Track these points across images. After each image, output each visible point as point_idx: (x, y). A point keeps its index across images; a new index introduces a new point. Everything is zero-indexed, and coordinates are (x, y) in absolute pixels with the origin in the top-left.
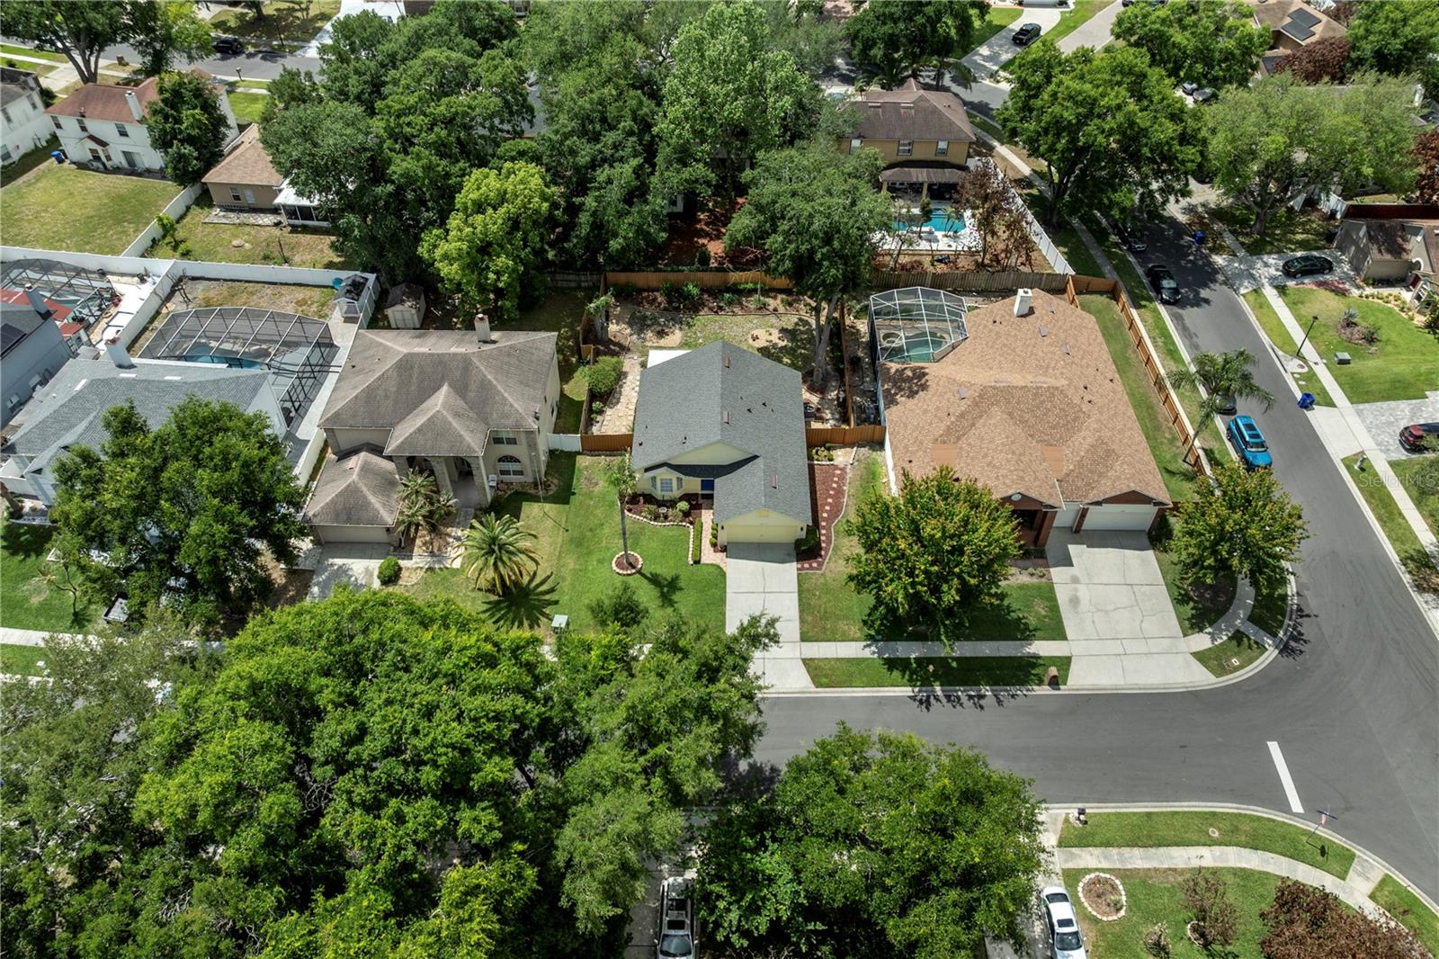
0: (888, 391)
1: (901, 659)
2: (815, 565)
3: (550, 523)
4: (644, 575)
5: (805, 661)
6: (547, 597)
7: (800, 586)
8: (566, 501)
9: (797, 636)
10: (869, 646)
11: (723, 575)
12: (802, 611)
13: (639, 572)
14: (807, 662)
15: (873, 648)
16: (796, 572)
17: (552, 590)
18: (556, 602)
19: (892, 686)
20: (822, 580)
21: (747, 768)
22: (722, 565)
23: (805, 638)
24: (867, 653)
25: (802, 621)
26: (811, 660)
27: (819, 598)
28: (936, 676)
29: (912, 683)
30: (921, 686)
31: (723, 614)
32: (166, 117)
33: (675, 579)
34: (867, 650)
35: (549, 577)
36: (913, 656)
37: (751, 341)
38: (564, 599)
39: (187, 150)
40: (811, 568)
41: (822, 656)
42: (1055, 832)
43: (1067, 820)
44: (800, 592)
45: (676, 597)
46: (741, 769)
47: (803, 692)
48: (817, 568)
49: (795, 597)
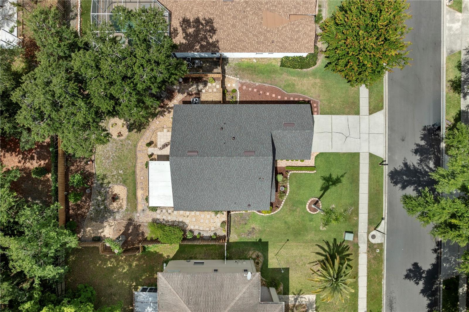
0: (202, 47)
2: (315, 105)
3: (283, 251)
4: (322, 196)
5: (370, 114)
6: (331, 245)
7: (328, 114)
8: (266, 244)
9: (356, 117)
11: (321, 154)
12: (344, 114)
13: (319, 199)
16: (319, 116)
17: (327, 243)
18: (335, 240)
20: (325, 102)
21: (423, 141)
22: (315, 155)
23: (358, 113)
25: (349, 114)
26: (370, 110)
27: (335, 104)
31: (344, 154)
33: (325, 179)
35: (319, 246)
37: (121, 138)
38: (334, 236)
40: (317, 107)
41: (368, 105)
42: (455, 13)
43: (449, 6)
44: (332, 113)
45: (334, 177)
46: (424, 144)
47: (386, 115)
48: (317, 104)
49: (334, 117)
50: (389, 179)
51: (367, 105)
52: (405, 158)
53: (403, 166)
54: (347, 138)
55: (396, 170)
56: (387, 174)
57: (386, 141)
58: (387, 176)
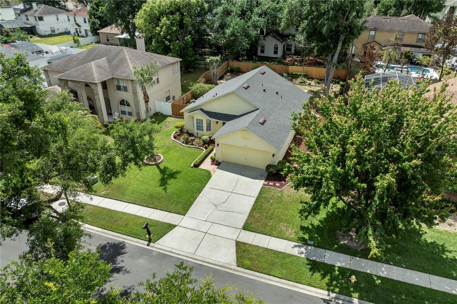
1: (326, 265)
2: (278, 184)
4: (159, 168)
5: (237, 243)
7: (260, 193)
9: (241, 225)
10: (299, 247)
11: (209, 177)
12: (253, 210)
13: (158, 165)
14: (239, 244)
15: (303, 249)
16: (261, 185)
19: (309, 285)
20: (279, 194)
22: (212, 172)
23: (246, 227)
24: (295, 252)
25: (251, 215)
27: (272, 204)
28: (357, 287)
29: (329, 287)
30: (340, 293)
31: (194, 198)
32: (94, 9)
34: (297, 249)
36: (339, 264)
39: (97, 21)
40: (274, 185)
44: (258, 198)
45: (170, 181)
47: (224, 267)
48: (279, 187)
49: (253, 200)
50: (116, 242)
51: (254, 243)
52: (128, 272)
53: (118, 265)
54: (214, 206)
55: (120, 254)
56: (126, 241)
57: (180, 255)
58: (122, 240)
